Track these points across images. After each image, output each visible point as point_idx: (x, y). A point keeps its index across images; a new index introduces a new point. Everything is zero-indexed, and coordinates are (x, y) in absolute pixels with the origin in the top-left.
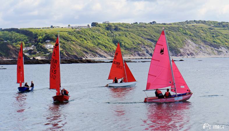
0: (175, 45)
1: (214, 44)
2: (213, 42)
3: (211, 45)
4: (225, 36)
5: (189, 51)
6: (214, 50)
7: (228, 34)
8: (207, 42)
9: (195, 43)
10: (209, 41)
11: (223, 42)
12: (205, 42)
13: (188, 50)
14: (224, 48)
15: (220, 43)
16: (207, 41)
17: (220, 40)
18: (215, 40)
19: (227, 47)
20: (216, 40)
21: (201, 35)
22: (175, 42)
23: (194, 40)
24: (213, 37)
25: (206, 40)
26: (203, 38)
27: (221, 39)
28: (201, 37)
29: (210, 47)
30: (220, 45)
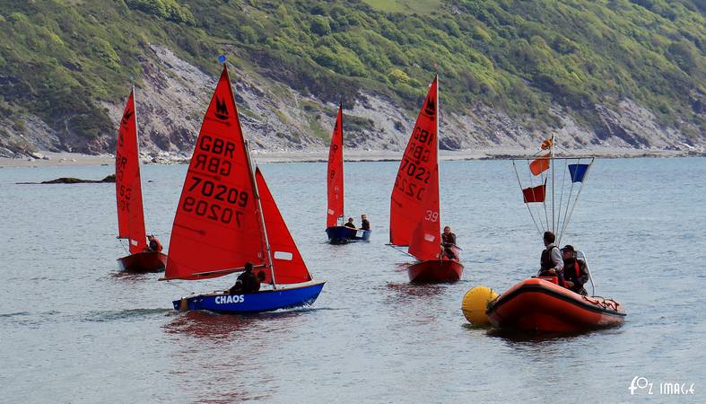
0: (76, 83)
1: (324, 80)
2: (314, 63)
3: (303, 82)
4: (392, 27)
5: (168, 122)
6: (323, 115)
7: (407, 13)
8: (278, 61)
9: (202, 69)
10: (289, 59)
11: (374, 65)
12: (265, 61)
13: (161, 112)
14: (385, 104)
15: (362, 68)
16: (281, 53)
17: (359, 52)
18: (329, 53)
19: (399, 93)
20: (335, 51)
21: (243, 21)
22: (74, 59)
23: (198, 51)
24: (317, 29)
25: (275, 47)
26: (256, 37)
27: (364, 45)
28: (244, 28)
29: (296, 95)
30: (355, 86)
